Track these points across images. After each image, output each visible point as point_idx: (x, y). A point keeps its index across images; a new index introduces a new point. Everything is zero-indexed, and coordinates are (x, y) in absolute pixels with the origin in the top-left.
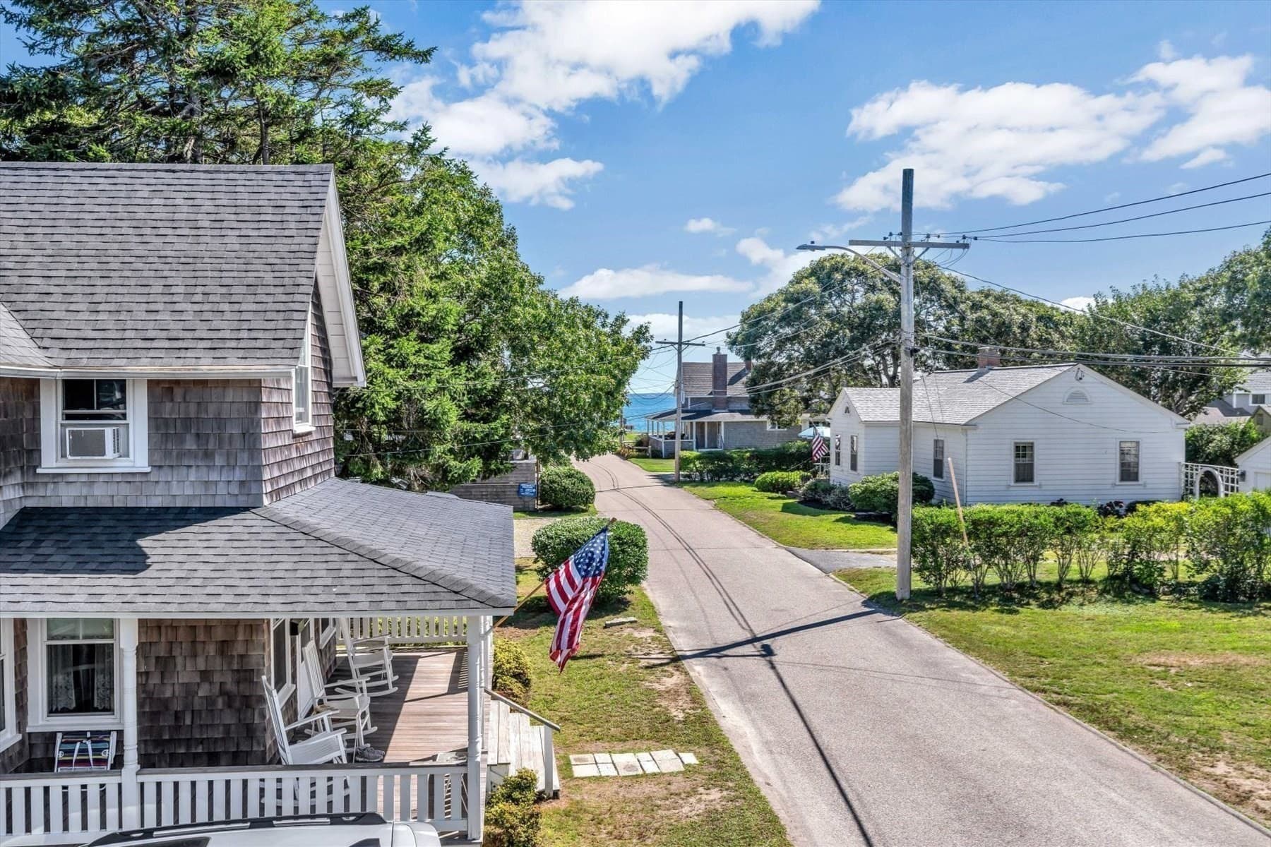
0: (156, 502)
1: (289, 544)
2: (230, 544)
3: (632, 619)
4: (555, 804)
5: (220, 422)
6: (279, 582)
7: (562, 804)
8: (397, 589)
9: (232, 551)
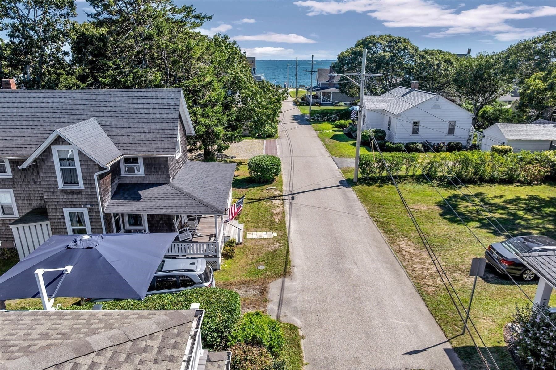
0: (147, 182)
1: (176, 195)
2: (164, 194)
3: (275, 187)
4: (240, 246)
5: (160, 165)
6: (175, 205)
7: (242, 246)
8: (199, 208)
9: (164, 197)
